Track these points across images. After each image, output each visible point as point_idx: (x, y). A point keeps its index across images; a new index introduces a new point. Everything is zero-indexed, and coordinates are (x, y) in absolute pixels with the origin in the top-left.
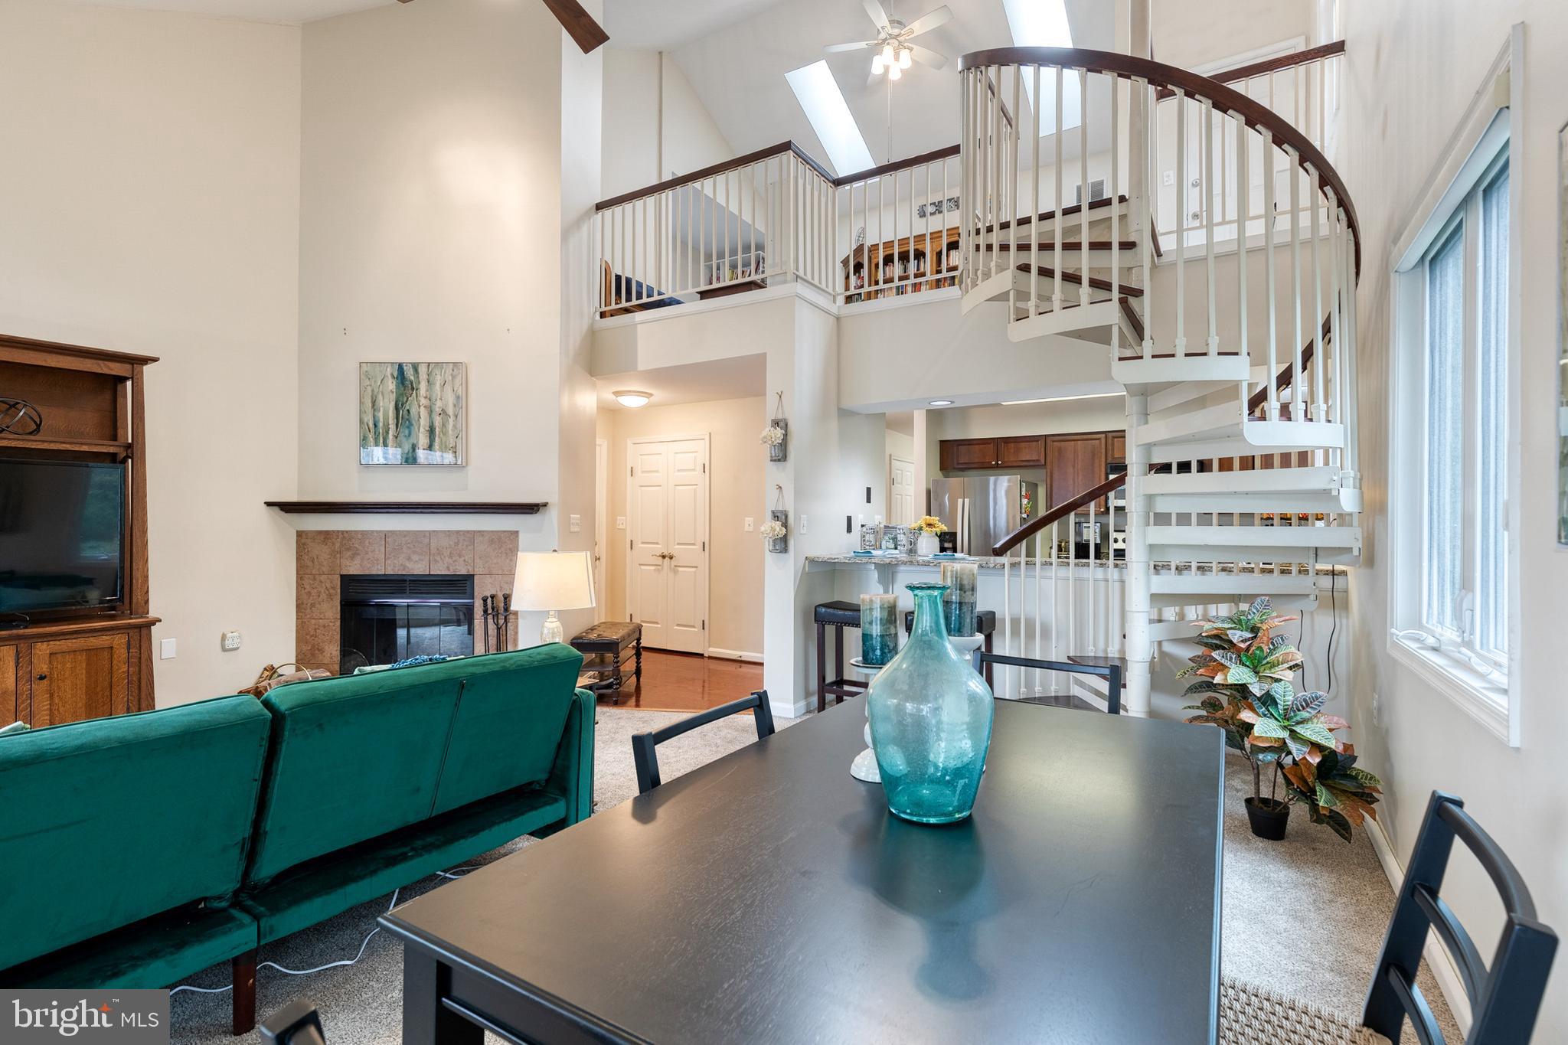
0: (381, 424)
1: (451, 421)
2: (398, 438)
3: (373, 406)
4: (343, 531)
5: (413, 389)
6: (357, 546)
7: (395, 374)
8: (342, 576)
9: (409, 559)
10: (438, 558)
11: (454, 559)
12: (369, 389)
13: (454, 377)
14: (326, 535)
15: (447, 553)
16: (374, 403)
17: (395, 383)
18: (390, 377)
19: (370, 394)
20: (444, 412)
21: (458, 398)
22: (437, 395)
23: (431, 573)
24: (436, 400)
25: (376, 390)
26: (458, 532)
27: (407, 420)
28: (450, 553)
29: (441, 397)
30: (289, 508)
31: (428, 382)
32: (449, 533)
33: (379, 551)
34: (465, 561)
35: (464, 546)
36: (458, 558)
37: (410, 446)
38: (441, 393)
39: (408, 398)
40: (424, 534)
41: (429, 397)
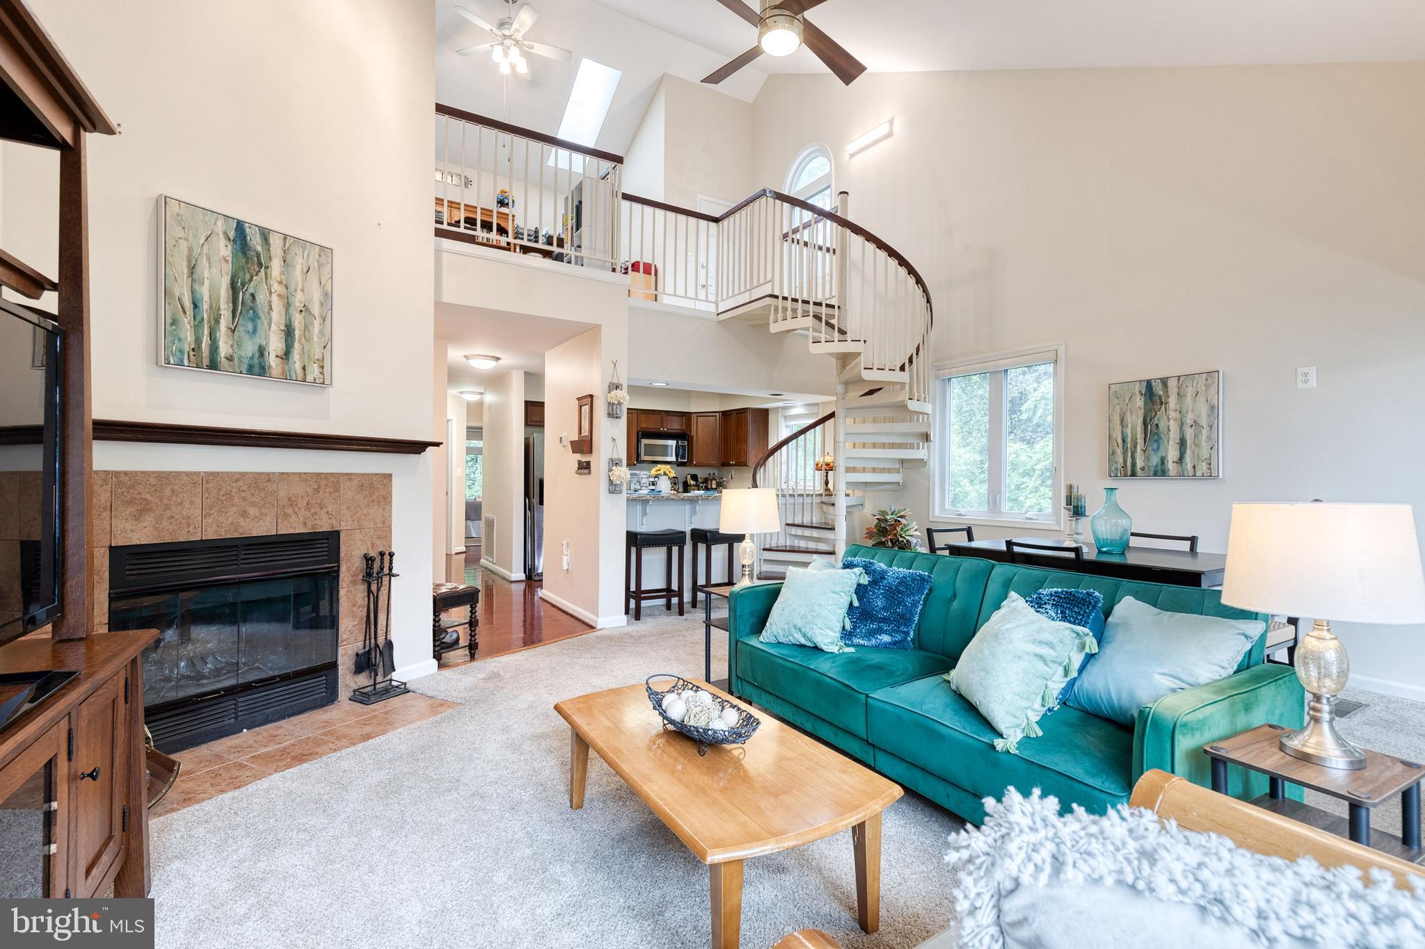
0: (205, 306)
1: (317, 323)
2: (236, 333)
3: (191, 273)
4: (119, 473)
5: (260, 265)
6: (147, 496)
7: (232, 234)
8: (110, 548)
9: (244, 514)
10: (290, 511)
11: (313, 511)
13: (320, 265)
15: (302, 503)
16: (192, 269)
17: (230, 247)
18: (221, 235)
20: (305, 310)
21: (326, 294)
22: (297, 283)
23: (280, 532)
24: (296, 290)
25: (197, 251)
26: (319, 475)
27: (251, 308)
28: (308, 504)
29: (302, 287)
31: (285, 261)
32: (304, 477)
34: (326, 514)
35: (327, 494)
36: (318, 509)
37: (256, 348)
38: (303, 283)
39: (252, 277)
40: (269, 477)
41: (284, 283)
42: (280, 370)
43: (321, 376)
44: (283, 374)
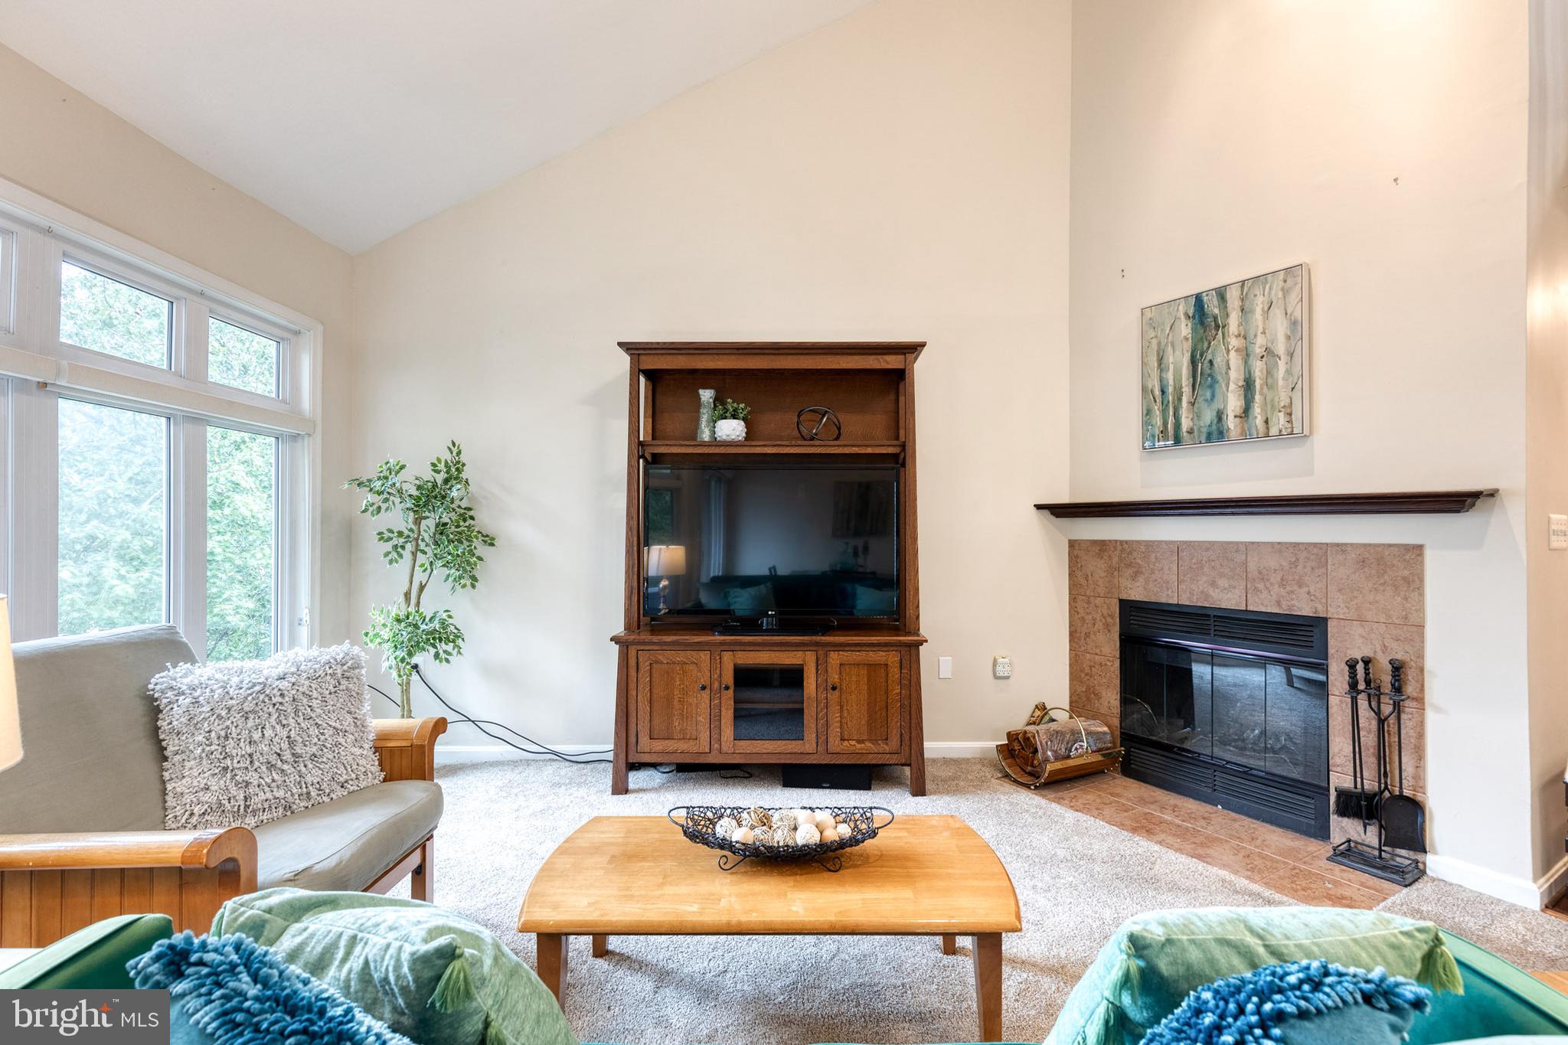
0: (1171, 389)
1: (1282, 366)
2: (1196, 405)
3: (1160, 364)
4: (1121, 542)
5: (1217, 327)
6: (1139, 561)
7: (1191, 313)
8: (1121, 601)
9: (1213, 584)
10: (1260, 586)
11: (1288, 588)
12: (1154, 342)
13: (1286, 292)
14: (1102, 546)
15: (1275, 578)
16: (1160, 360)
17: (1190, 325)
18: (1182, 317)
19: (1156, 349)
20: (1269, 353)
21: (1294, 324)
22: (1258, 326)
23: (1250, 608)
24: (1256, 336)
25: (1164, 343)
26: (1296, 545)
27: (1209, 375)
28: (1282, 579)
29: (1264, 329)
30: (1060, 511)
31: (1242, 310)
32: (1279, 548)
33: (1169, 569)
34: (1309, 593)
35: (1308, 569)
36: (1296, 588)
37: (1215, 413)
38: (1264, 322)
39: (1210, 343)
40: (1236, 546)
41: (1243, 333)
42: (1239, 430)
43: (1290, 425)
44: (1242, 434)
